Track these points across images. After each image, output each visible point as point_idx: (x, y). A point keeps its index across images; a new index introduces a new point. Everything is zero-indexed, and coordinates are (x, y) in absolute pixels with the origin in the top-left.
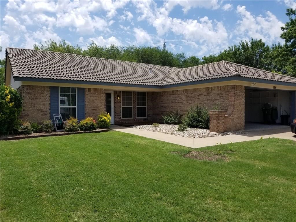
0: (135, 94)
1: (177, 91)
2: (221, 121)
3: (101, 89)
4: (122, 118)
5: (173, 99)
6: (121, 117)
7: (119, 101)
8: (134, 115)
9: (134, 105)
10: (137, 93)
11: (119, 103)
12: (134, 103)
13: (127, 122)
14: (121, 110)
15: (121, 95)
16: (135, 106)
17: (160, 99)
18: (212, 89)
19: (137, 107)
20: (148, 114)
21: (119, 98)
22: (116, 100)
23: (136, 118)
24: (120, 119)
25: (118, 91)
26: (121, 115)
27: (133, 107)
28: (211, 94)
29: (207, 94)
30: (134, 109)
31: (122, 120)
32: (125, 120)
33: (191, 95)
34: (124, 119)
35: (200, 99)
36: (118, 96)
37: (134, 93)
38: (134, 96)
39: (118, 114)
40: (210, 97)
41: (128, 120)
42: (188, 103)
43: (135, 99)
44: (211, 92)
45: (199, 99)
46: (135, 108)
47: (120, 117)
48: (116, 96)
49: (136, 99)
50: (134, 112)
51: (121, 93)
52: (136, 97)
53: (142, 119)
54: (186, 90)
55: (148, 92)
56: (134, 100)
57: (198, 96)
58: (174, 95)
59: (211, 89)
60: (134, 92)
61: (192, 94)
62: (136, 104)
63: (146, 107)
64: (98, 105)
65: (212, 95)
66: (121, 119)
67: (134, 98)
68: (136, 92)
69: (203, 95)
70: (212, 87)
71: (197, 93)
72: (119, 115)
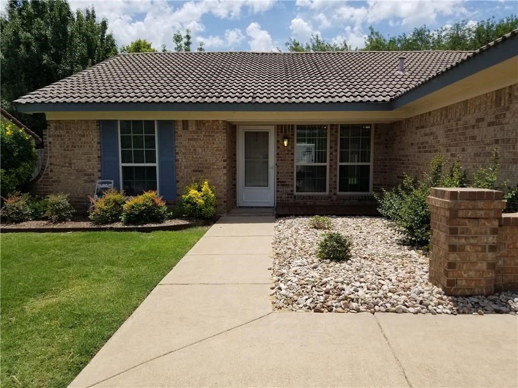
0: (334, 130)
1: (430, 113)
2: (472, 241)
3: (213, 121)
4: (296, 193)
5: (421, 140)
6: (292, 191)
7: (288, 151)
8: (330, 185)
9: (331, 160)
10: (341, 128)
11: (288, 154)
12: (331, 154)
13: (308, 203)
14: (292, 173)
15: (293, 135)
16: (333, 162)
17: (399, 142)
18: (510, 95)
19: (339, 164)
20: (374, 185)
21: (286, 143)
22: (281, 147)
23: (335, 194)
24: (288, 194)
25: (285, 125)
26: (292, 185)
27: (327, 164)
28: (508, 115)
29: (497, 117)
30: (330, 169)
31: (295, 197)
32: (304, 197)
33: (457, 124)
34: (300, 196)
35: (478, 139)
36: (285, 138)
37: (332, 129)
38: (332, 135)
39: (285, 182)
40: (502, 129)
41: (310, 197)
42: (449, 154)
43: (333, 144)
44: (508, 109)
45: (474, 138)
46: (334, 167)
47: (289, 190)
48: (280, 139)
49: (336, 144)
50: (332, 178)
51: (293, 129)
52: (337, 138)
53: (353, 196)
54: (446, 108)
55: (376, 125)
56: (331, 147)
57: (473, 127)
58: (423, 127)
59: (507, 97)
60: (332, 125)
61: (459, 120)
62: (336, 157)
63: (371, 164)
64: (208, 162)
65: (511, 122)
66: (293, 194)
67: (331, 141)
68: (337, 125)
69: (485, 123)
70: (511, 87)
71: (470, 119)
72: (288, 185)
